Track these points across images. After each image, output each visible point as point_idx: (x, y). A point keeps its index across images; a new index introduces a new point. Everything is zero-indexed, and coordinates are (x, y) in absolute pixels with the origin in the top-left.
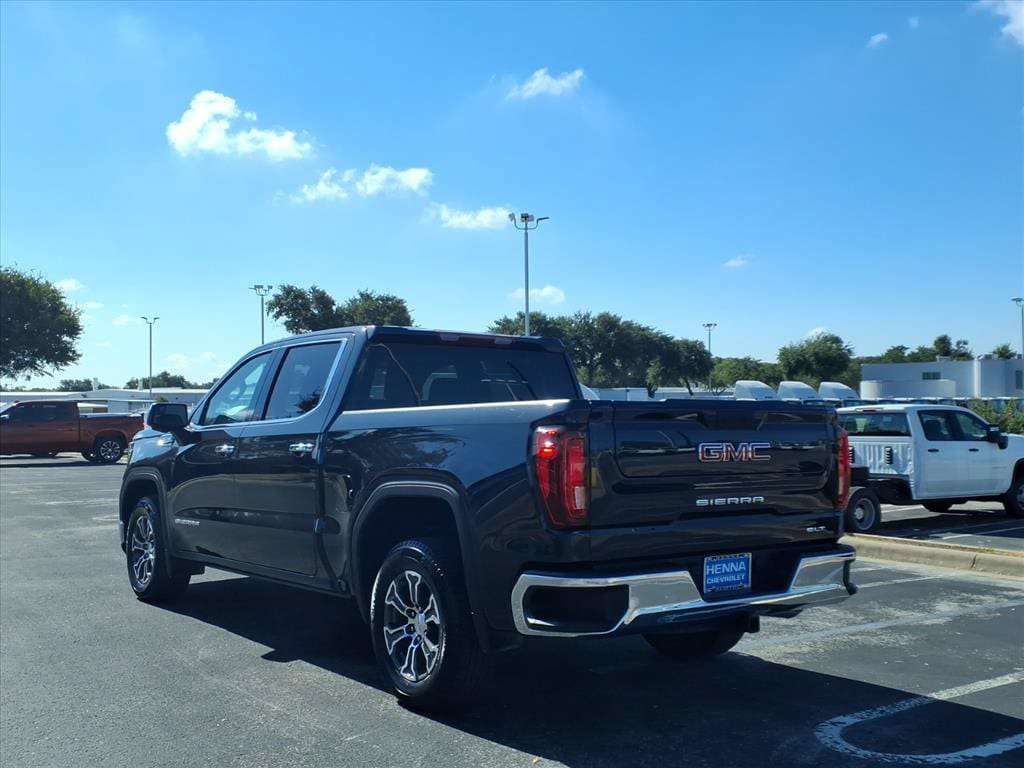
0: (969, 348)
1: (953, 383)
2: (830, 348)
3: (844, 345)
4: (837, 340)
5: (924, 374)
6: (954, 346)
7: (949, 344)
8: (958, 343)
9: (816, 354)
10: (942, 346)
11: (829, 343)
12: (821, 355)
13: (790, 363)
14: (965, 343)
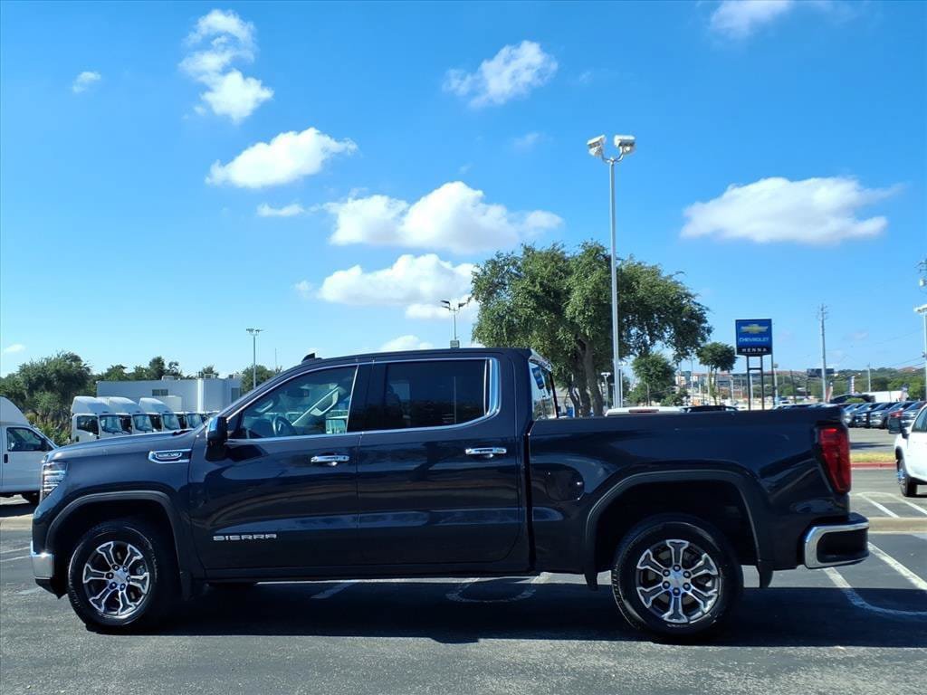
0: (179, 369)
1: (179, 399)
2: (71, 366)
3: (83, 364)
4: (76, 359)
5: (153, 391)
6: (167, 367)
7: (163, 364)
8: (170, 364)
9: (58, 372)
10: (157, 366)
11: (68, 362)
12: (62, 372)
13: (30, 380)
14: (177, 364)
